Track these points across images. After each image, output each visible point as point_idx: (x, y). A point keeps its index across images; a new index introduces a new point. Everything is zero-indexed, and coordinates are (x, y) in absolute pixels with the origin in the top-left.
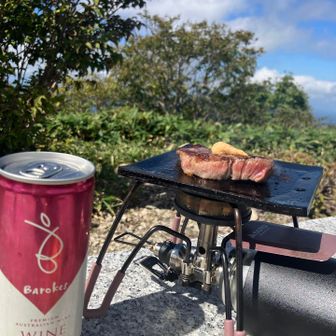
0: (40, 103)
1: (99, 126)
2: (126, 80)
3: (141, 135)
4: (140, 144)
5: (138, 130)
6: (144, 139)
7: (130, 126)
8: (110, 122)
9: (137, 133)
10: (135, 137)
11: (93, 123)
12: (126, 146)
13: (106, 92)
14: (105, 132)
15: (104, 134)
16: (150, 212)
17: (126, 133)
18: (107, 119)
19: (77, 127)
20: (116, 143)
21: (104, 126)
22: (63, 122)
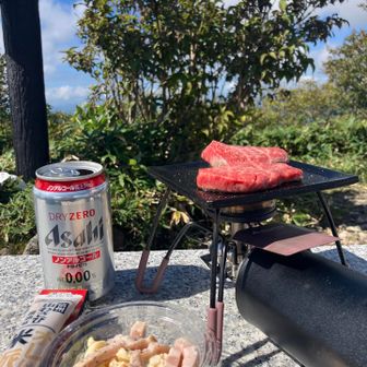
0: (227, 119)
1: (308, 139)
2: (346, 85)
3: (358, 147)
4: (355, 157)
5: (354, 141)
6: (361, 151)
7: (345, 137)
8: (322, 133)
9: (352, 145)
10: (351, 150)
11: (302, 136)
12: (337, 160)
13: (324, 101)
14: (314, 145)
15: (314, 148)
16: (350, 235)
17: (340, 146)
18: (318, 131)
19: (284, 142)
20: (327, 157)
21: (313, 139)
22: (270, 137)
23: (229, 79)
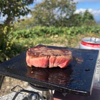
0: (6, 29)
1: (29, 33)
8: (33, 31)
10: (41, 35)
14: (31, 35)
17: (38, 34)
19: (23, 34)
23: (4, 16)
